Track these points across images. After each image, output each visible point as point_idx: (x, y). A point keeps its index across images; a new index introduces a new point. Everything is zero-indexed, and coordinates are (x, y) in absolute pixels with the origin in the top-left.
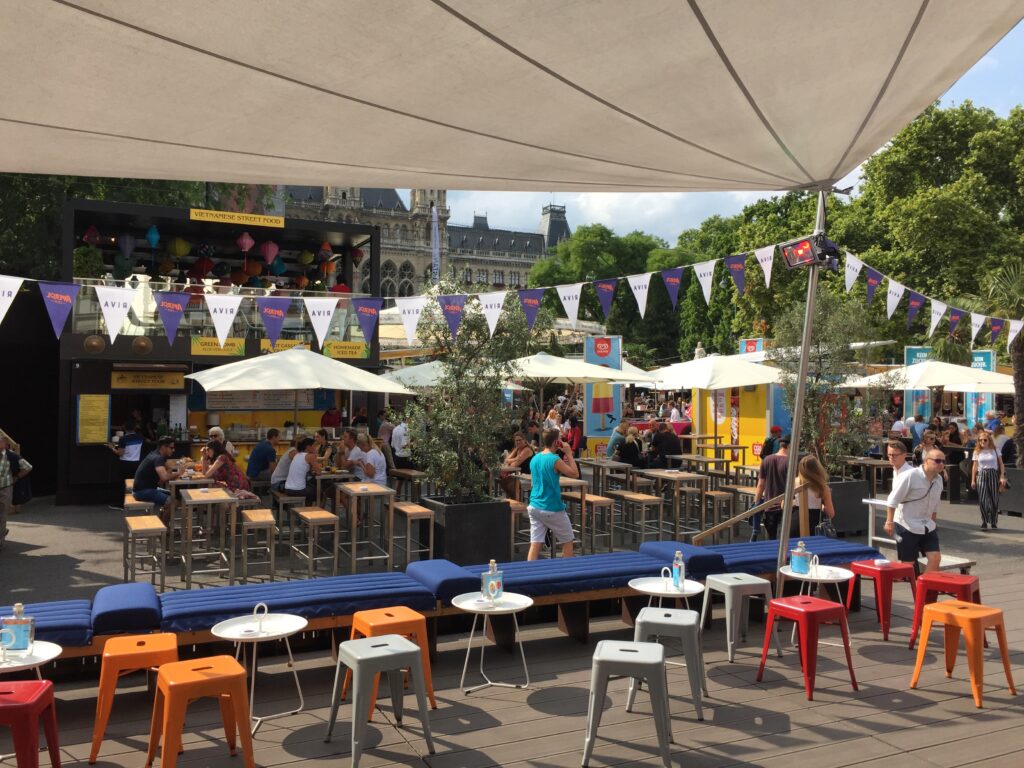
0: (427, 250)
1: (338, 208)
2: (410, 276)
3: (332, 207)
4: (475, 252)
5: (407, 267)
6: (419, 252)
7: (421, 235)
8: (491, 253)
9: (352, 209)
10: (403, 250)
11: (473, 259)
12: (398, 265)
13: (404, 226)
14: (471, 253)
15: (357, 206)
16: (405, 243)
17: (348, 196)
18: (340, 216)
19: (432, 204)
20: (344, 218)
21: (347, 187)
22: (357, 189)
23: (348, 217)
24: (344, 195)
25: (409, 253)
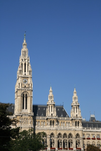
0: (76, 129)
1: (50, 118)
2: (72, 137)
3: (49, 118)
4: (90, 128)
5: (70, 135)
6: (74, 130)
8: (95, 129)
9: (54, 119)
10: (69, 130)
11: (90, 131)
12: (68, 134)
13: (69, 122)
14: (89, 129)
15: (56, 118)
16: (69, 127)
17: (53, 115)
18: (51, 121)
19: (77, 115)
20: (52, 121)
21: (53, 112)
22: (55, 112)
23: (53, 121)
24: (52, 114)
25: (71, 130)
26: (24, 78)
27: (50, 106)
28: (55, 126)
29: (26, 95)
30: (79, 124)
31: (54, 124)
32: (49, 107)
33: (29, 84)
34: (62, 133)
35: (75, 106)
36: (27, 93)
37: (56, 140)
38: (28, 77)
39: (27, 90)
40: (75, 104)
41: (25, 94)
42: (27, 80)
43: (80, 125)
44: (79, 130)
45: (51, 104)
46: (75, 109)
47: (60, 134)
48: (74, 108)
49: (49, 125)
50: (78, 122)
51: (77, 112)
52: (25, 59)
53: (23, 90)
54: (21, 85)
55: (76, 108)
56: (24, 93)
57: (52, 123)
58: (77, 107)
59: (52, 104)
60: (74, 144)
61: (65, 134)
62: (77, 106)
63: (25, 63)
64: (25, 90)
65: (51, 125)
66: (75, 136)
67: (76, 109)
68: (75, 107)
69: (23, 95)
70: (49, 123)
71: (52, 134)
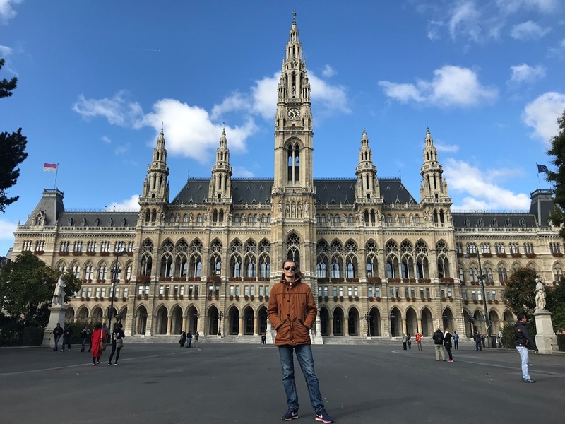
0: (436, 230)
1: (364, 205)
2: (425, 250)
3: (360, 204)
4: (477, 229)
5: (421, 244)
6: (430, 231)
7: (430, 218)
8: (491, 229)
10: (417, 231)
11: (476, 236)
12: (414, 243)
13: (417, 215)
14: (474, 230)
15: (379, 202)
16: (417, 226)
17: (371, 196)
18: (366, 211)
19: (437, 195)
20: (369, 212)
21: (371, 190)
22: (378, 189)
23: (372, 211)
24: (369, 196)
25: (422, 233)
26: (290, 107)
27: (364, 174)
28: (376, 221)
29: (297, 146)
30: (445, 216)
31: (376, 218)
32: (362, 178)
33: (303, 120)
34: (399, 239)
35: (431, 171)
36: (299, 141)
37: (381, 258)
38: (301, 104)
39: (300, 133)
40: (430, 168)
41: (294, 144)
42: (299, 110)
43: (445, 220)
44: (444, 231)
45: (364, 171)
46: (432, 180)
47: (391, 243)
48: (428, 178)
49: (362, 220)
50: (441, 211)
51: (438, 186)
52: (292, 63)
53: (288, 133)
54: (281, 122)
55: (435, 177)
56: (292, 141)
57: (369, 216)
58: (437, 174)
59: (368, 171)
60: (433, 268)
61: (406, 243)
62: (435, 171)
63: (294, 73)
64: (293, 133)
65: (367, 220)
66: (434, 247)
67: (433, 178)
68: (431, 174)
69: (290, 147)
70: (361, 216)
71: (371, 244)
